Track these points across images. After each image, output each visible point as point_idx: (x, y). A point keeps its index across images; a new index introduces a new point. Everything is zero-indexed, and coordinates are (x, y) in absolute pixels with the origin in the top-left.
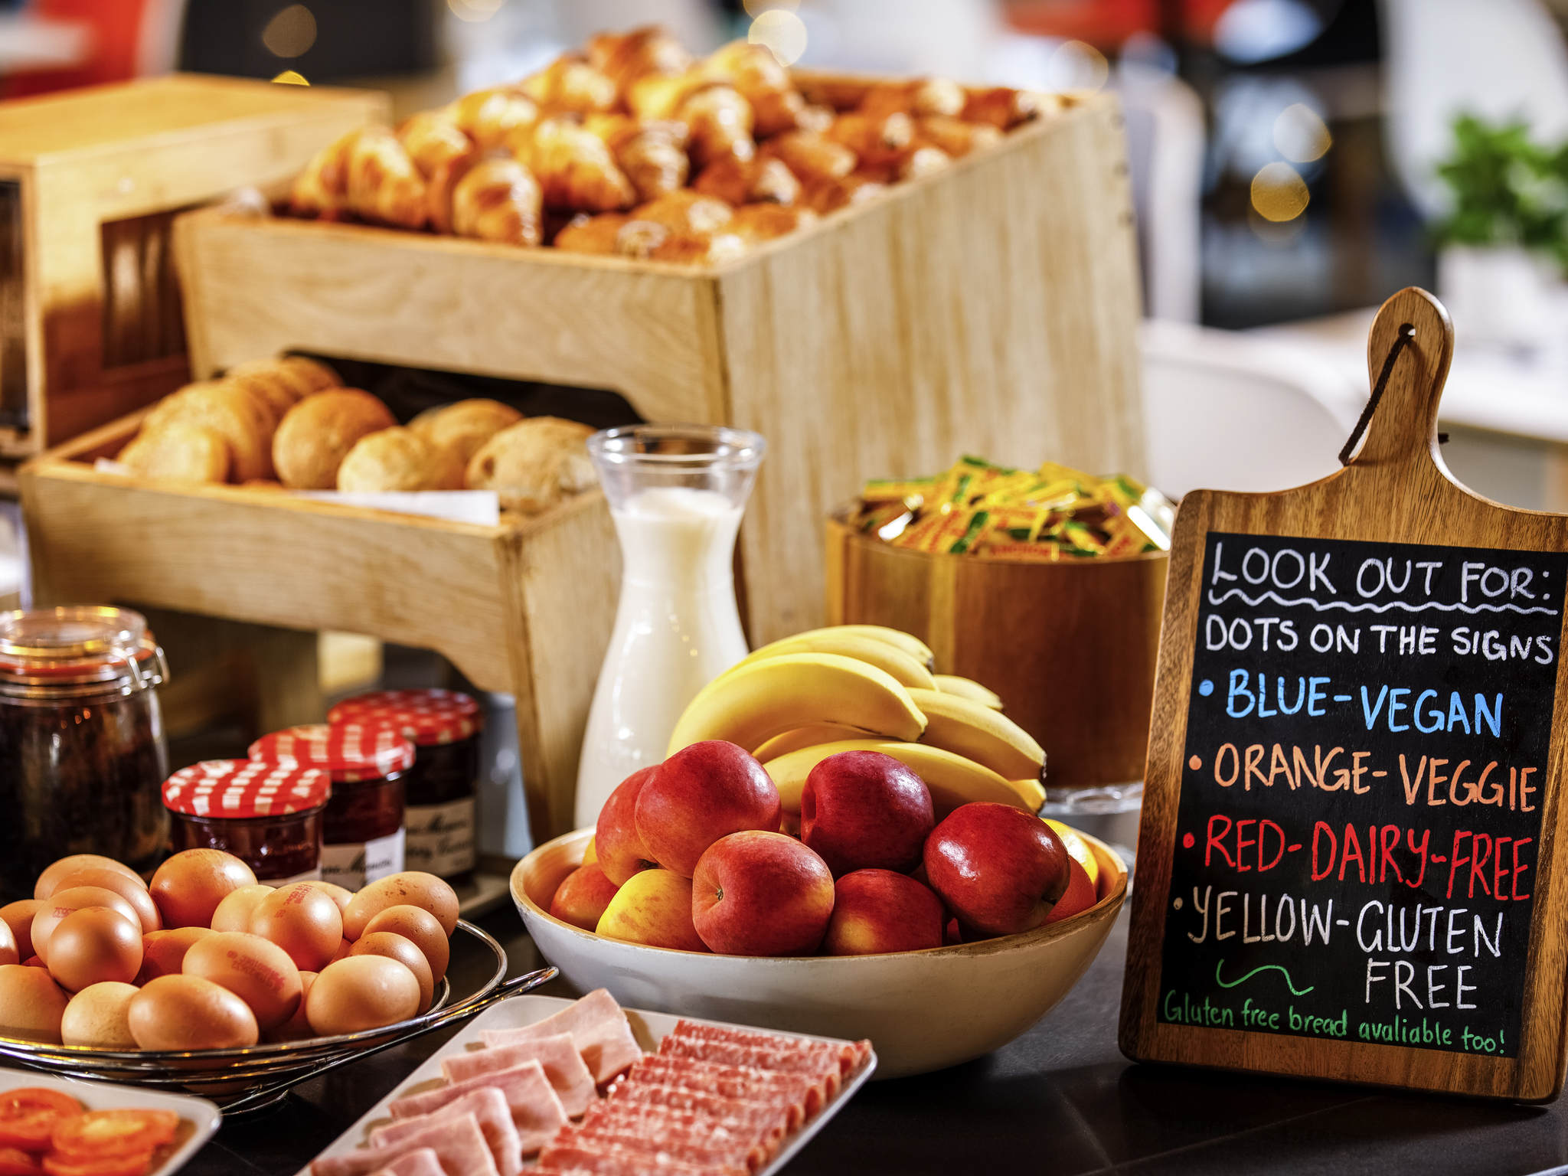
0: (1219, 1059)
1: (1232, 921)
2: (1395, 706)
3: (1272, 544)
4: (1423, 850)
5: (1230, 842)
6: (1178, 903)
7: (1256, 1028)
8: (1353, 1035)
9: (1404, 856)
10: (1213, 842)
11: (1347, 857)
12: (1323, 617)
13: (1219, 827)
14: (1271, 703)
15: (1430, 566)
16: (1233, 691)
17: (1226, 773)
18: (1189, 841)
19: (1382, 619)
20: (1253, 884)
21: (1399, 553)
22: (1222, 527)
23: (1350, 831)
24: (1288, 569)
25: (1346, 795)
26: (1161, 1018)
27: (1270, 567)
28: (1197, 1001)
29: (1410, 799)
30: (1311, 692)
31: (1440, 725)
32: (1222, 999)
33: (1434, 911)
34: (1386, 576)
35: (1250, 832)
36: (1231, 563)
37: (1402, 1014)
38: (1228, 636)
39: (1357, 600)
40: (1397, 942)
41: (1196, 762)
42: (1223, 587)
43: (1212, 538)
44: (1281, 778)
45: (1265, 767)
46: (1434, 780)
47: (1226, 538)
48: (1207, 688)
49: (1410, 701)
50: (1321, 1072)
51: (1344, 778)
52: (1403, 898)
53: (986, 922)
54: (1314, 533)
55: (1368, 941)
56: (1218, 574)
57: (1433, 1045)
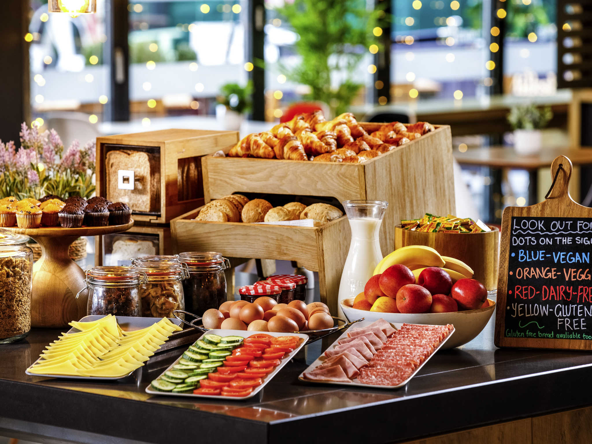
0: (521, 345)
1: (523, 311)
2: (562, 257)
3: (528, 219)
4: (571, 291)
5: (521, 292)
6: (508, 308)
7: (530, 337)
8: (555, 337)
9: (565, 292)
10: (517, 292)
11: (551, 294)
12: (543, 236)
13: (518, 288)
14: (530, 257)
15: (569, 223)
16: (520, 255)
17: (519, 275)
18: (510, 292)
19: (558, 236)
20: (527, 302)
21: (561, 220)
22: (515, 215)
23: (552, 288)
24: (533, 225)
25: (550, 279)
26: (505, 336)
27: (528, 224)
28: (515, 331)
29: (567, 279)
30: (540, 255)
31: (574, 261)
32: (521, 330)
33: (574, 306)
34: (558, 225)
35: (526, 289)
36: (518, 224)
37: (567, 331)
38: (518, 242)
39: (552, 232)
40: (565, 314)
41: (511, 273)
42: (516, 230)
43: (513, 218)
44: (533, 276)
45: (529, 273)
46: (573, 274)
47: (517, 218)
48: (513, 255)
49: (566, 255)
50: (547, 347)
51: (549, 275)
52: (566, 303)
54: (539, 216)
55: (558, 314)
56: (515, 227)
57: (576, 339)
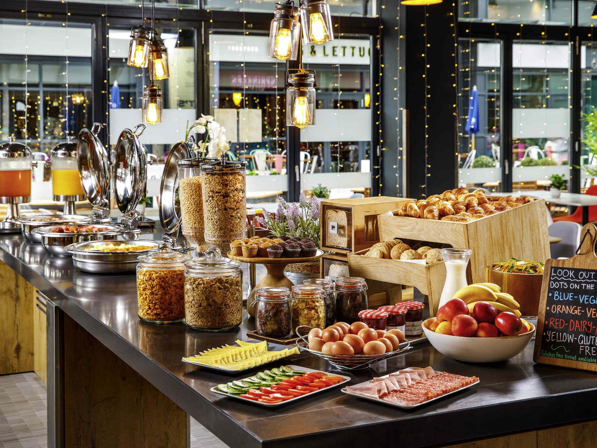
0: (552, 363)
1: (555, 337)
2: (586, 299)
3: (563, 269)
4: (591, 326)
5: (554, 323)
6: (544, 334)
7: (559, 358)
8: (577, 360)
9: (587, 326)
10: (551, 323)
11: (576, 326)
12: (572, 282)
13: (552, 320)
14: (562, 298)
15: (593, 273)
16: (555, 295)
17: (554, 310)
18: (547, 322)
19: (583, 283)
20: (559, 331)
21: (587, 271)
22: (553, 266)
23: (577, 322)
24: (566, 273)
25: (577, 315)
26: (541, 355)
27: (562, 273)
28: (548, 352)
29: (589, 316)
30: (570, 296)
31: (594, 302)
32: (552, 352)
33: (593, 337)
34: (584, 275)
35: (558, 321)
36: (555, 272)
37: (587, 356)
38: (555, 285)
39: (579, 279)
40: (586, 342)
41: (548, 308)
42: (554, 276)
43: (552, 267)
44: (564, 311)
45: (561, 309)
46: (593, 313)
47: (555, 268)
48: (550, 295)
49: (589, 298)
50: (571, 367)
51: (576, 312)
52: (587, 334)
53: (506, 333)
54: (571, 267)
55: (580, 342)
56: (553, 274)
57: (593, 362)
